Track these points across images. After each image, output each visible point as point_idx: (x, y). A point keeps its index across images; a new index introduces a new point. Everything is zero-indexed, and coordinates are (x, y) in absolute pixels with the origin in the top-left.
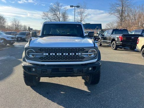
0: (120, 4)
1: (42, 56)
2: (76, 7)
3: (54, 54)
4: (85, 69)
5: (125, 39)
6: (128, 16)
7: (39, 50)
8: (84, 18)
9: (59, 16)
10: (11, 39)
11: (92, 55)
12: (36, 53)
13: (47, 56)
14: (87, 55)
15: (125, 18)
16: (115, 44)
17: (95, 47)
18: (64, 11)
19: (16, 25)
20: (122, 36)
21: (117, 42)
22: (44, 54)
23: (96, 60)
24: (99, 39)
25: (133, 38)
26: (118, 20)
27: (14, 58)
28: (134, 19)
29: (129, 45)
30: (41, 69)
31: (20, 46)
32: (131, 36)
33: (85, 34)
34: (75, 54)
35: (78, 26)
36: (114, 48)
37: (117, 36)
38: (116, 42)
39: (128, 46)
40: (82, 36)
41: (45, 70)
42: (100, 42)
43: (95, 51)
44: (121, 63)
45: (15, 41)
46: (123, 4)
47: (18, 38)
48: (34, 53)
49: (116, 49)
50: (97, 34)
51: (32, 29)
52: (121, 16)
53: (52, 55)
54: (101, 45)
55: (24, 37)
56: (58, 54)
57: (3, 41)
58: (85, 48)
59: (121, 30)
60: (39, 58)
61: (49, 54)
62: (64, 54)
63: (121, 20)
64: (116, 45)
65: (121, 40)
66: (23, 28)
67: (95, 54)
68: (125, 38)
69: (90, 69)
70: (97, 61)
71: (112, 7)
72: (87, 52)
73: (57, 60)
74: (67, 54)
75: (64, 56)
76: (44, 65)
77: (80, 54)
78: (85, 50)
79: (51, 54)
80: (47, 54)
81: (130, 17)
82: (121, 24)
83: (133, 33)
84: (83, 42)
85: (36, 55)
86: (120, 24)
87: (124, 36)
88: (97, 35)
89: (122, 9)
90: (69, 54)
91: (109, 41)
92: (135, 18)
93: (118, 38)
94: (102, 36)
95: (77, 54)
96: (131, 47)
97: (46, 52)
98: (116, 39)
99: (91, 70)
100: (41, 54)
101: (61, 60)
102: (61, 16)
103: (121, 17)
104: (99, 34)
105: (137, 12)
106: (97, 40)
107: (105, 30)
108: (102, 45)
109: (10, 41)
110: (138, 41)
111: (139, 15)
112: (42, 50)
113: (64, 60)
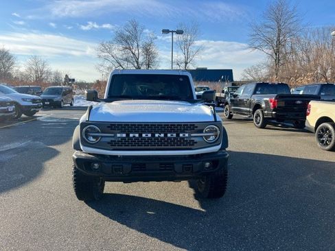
0: (273, 27)
1: (113, 139)
2: (174, 33)
3: (137, 135)
4: (197, 165)
5: (282, 104)
6: (293, 51)
7: (108, 127)
8: (193, 56)
9: (137, 52)
10: (31, 104)
11: (211, 138)
12: (102, 132)
13: (123, 138)
14: (202, 137)
15: (284, 57)
16: (261, 115)
17: (216, 122)
18: (147, 42)
19: (36, 72)
20: (276, 98)
21: (266, 112)
22: (119, 135)
23: (219, 147)
24: (227, 103)
25: (299, 102)
26: (271, 61)
27: (41, 144)
28: (305, 58)
29: (292, 117)
30: (111, 165)
31: (51, 118)
32: (296, 99)
33: (196, 93)
34: (178, 135)
35: (181, 79)
36: (258, 123)
37: (265, 99)
38: (262, 111)
39: (289, 120)
40: (190, 99)
41: (118, 167)
42: (228, 112)
43: (216, 131)
44: (272, 155)
45: (39, 108)
46: (279, 26)
47: (44, 100)
48: (98, 132)
49: (263, 127)
50: (223, 92)
51: (74, 80)
52: (277, 52)
53: (134, 137)
54: (230, 117)
55: (57, 98)
56: (144, 135)
57: (14, 107)
58: (196, 125)
59: (273, 85)
60: (109, 143)
61: (128, 135)
62: (157, 135)
63: (277, 60)
64: (264, 118)
65: (274, 107)
66: (52, 77)
67: (216, 136)
68: (284, 103)
69: (208, 164)
70: (220, 149)
71: (255, 33)
72: (201, 131)
73: (143, 147)
74: (162, 135)
75: (157, 138)
76: (117, 156)
77: (187, 135)
78: (197, 127)
79: (131, 135)
80: (124, 135)
81: (296, 54)
82: (277, 70)
83: (301, 93)
84: (192, 112)
85: (102, 137)
86: (274, 71)
87: (279, 98)
88: (223, 95)
89: (279, 36)
90: (166, 135)
91: (248, 109)
92: (308, 57)
93: (267, 102)
94: (233, 98)
95: (181, 135)
96: (297, 123)
97: (122, 132)
98: (263, 105)
99: (209, 167)
100: (113, 135)
101: (150, 147)
102: (140, 51)
103: (276, 54)
104: (227, 93)
105: (311, 43)
106: (222, 107)
107: (241, 83)
108: (233, 117)
109: (29, 107)
110: (309, 110)
111: (318, 50)
112: (113, 127)
113: (156, 147)
